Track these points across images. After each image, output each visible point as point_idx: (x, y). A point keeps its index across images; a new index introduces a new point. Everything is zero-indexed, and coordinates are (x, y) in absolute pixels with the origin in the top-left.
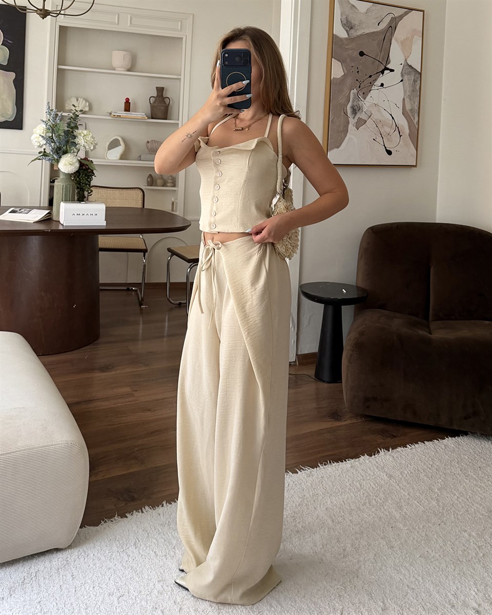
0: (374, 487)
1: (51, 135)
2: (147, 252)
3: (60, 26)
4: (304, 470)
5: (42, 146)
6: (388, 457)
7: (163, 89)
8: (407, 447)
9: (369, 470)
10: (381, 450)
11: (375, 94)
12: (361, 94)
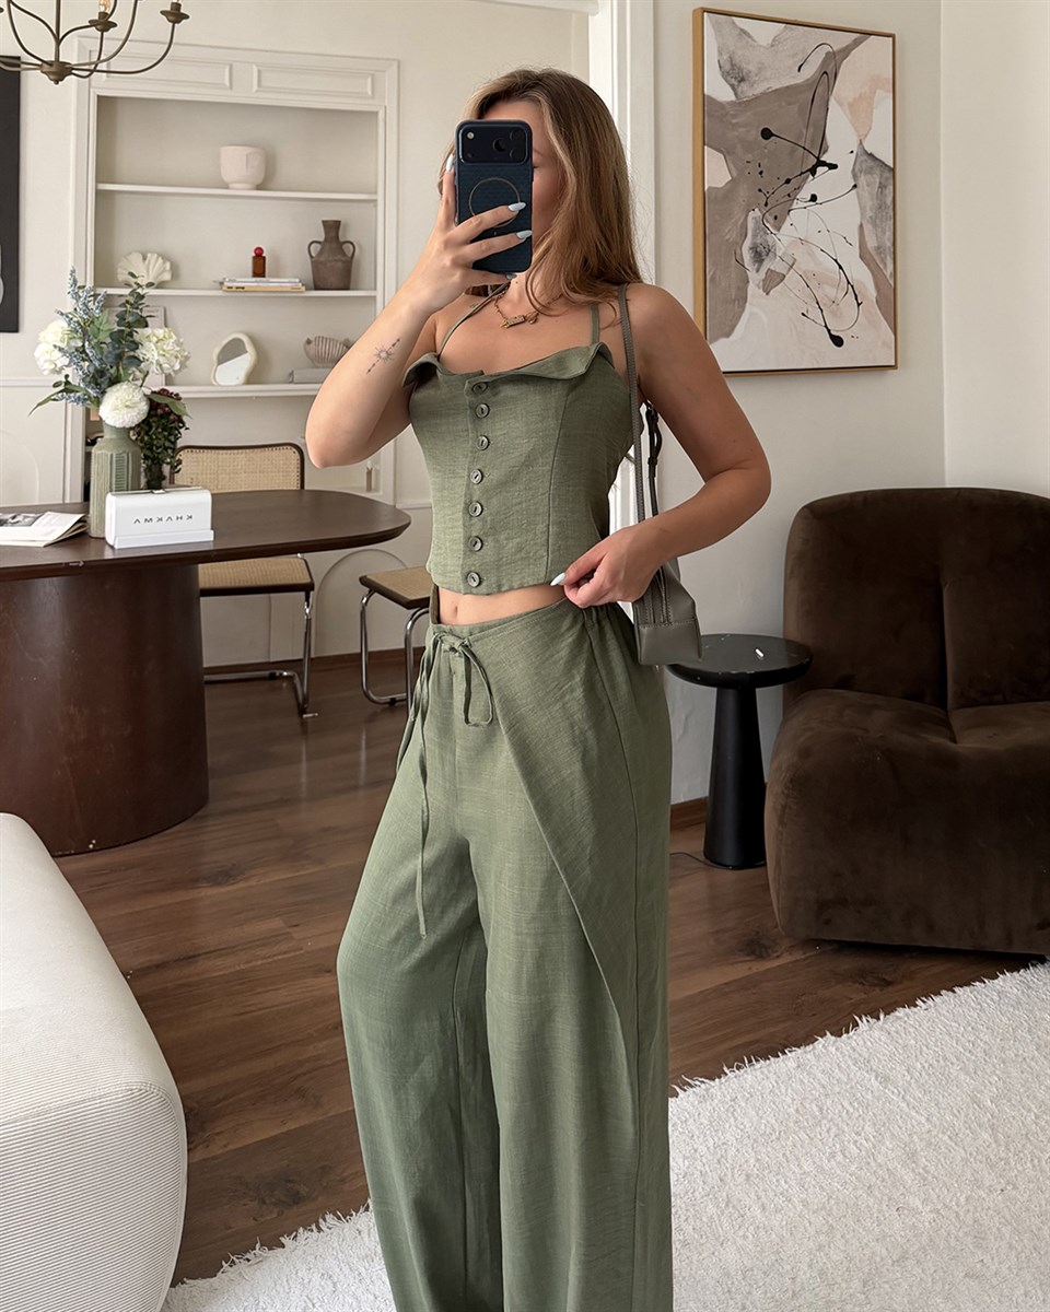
0: (851, 1110)
1: (81, 344)
2: (313, 589)
3: (98, 96)
4: (692, 1087)
5: (62, 369)
6: (876, 1034)
7: (337, 224)
8: (916, 1006)
9: (837, 1071)
10: (861, 1018)
11: (801, 219)
12: (771, 219)
